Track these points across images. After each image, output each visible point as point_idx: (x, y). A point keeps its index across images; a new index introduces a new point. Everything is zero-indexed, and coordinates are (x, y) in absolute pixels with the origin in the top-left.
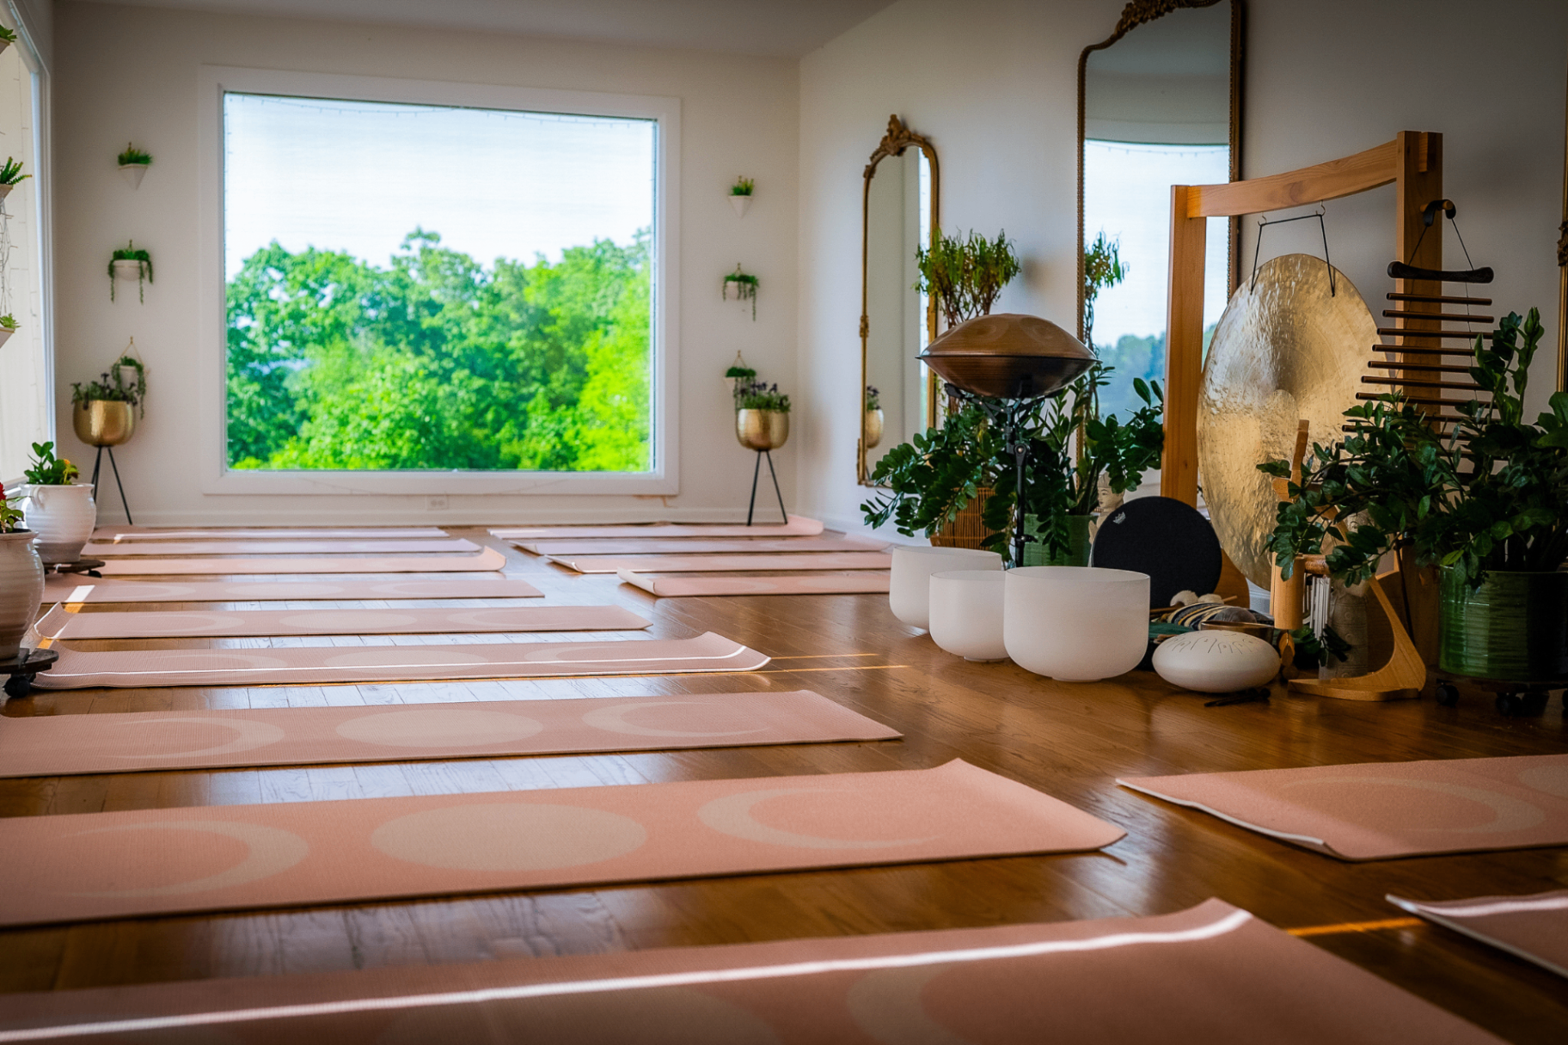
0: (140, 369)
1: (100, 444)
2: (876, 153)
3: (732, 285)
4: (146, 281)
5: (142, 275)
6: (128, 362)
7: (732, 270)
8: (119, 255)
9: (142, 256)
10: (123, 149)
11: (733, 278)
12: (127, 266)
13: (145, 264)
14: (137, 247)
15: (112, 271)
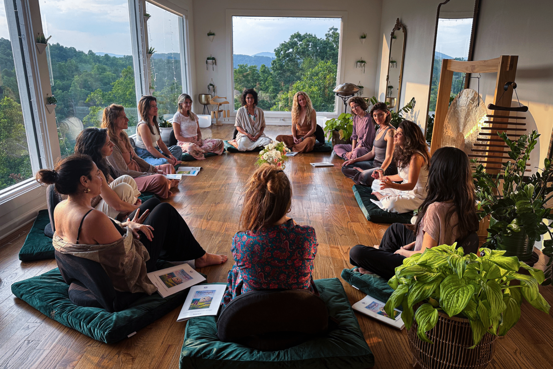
0: (213, 86)
1: (205, 105)
2: (394, 29)
3: (359, 63)
4: (214, 65)
5: (213, 64)
6: (211, 85)
7: (359, 59)
8: (208, 59)
9: (213, 59)
10: (208, 32)
11: (359, 62)
12: (210, 61)
13: (214, 61)
14: (213, 56)
15: (207, 62)
